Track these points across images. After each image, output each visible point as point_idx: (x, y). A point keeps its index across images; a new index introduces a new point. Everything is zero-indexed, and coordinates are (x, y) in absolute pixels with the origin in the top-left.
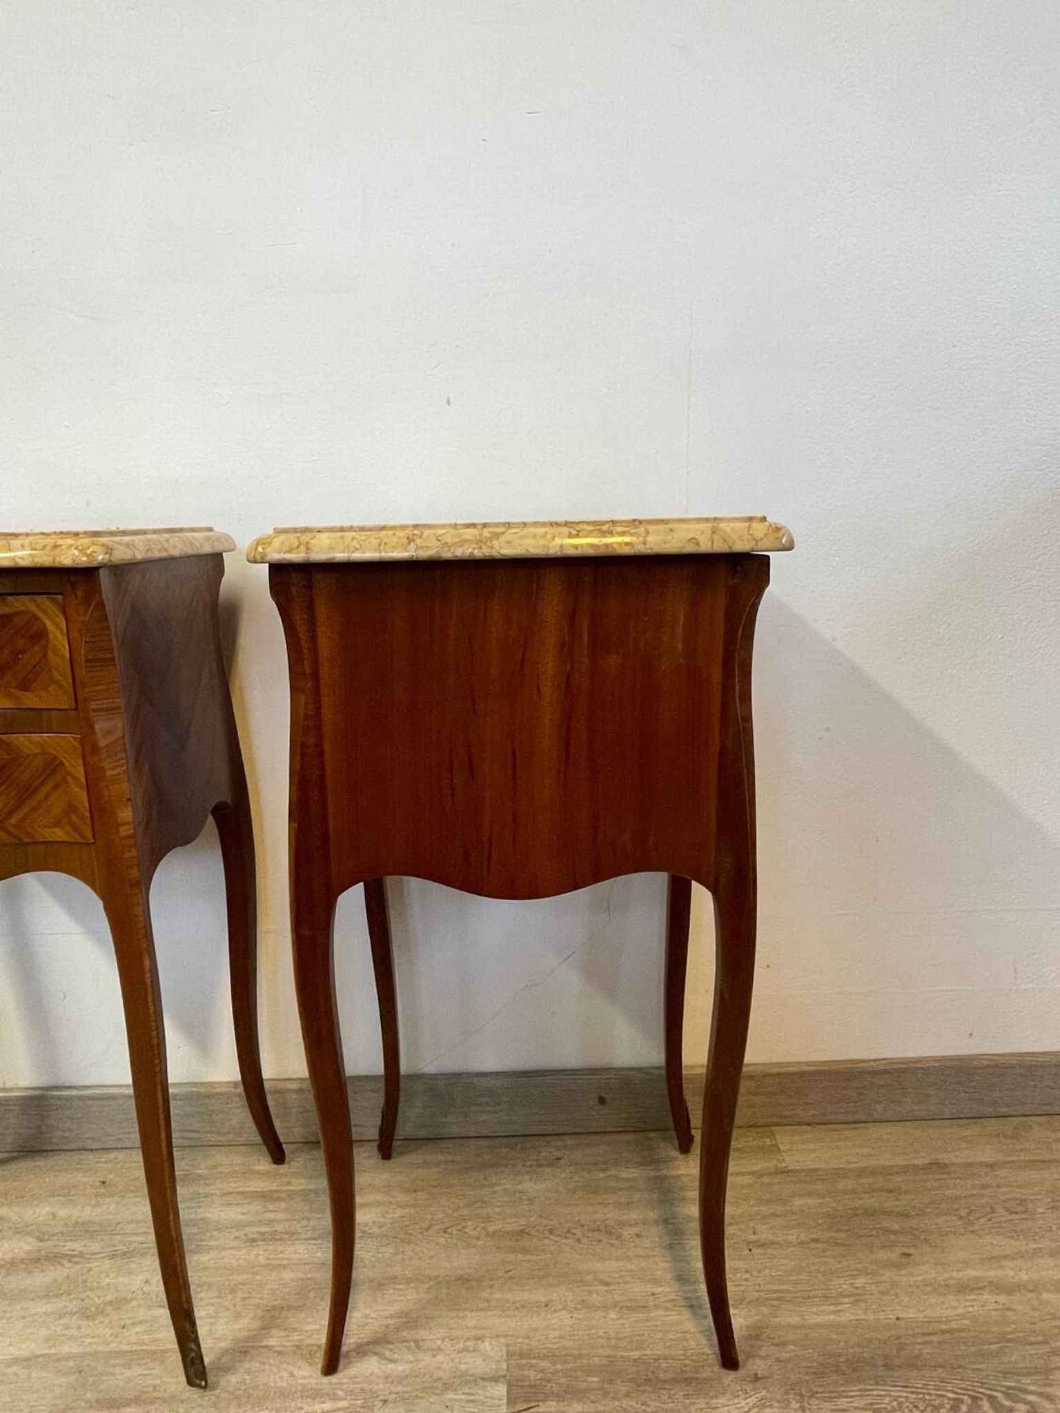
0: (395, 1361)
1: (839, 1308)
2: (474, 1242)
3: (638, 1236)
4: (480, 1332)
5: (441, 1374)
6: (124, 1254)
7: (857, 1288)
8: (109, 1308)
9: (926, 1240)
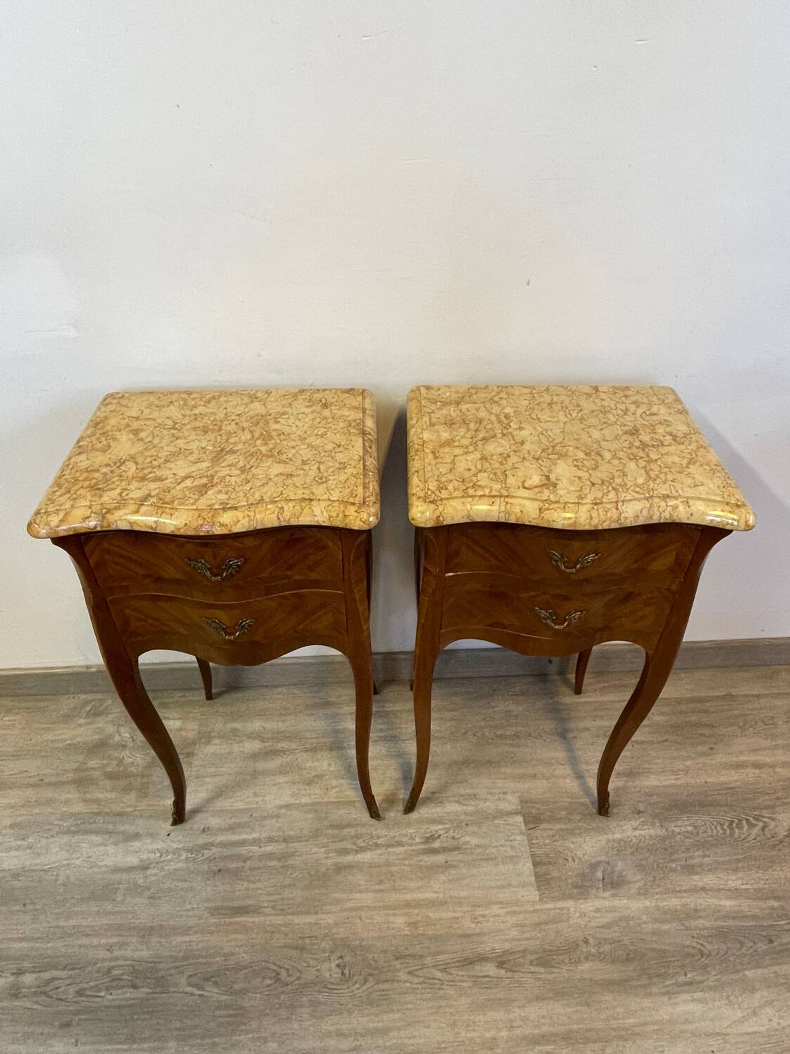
0: (467, 805)
1: (678, 777)
2: (491, 741)
4: (505, 790)
5: (491, 812)
7: (687, 766)
8: (316, 779)
9: (722, 741)
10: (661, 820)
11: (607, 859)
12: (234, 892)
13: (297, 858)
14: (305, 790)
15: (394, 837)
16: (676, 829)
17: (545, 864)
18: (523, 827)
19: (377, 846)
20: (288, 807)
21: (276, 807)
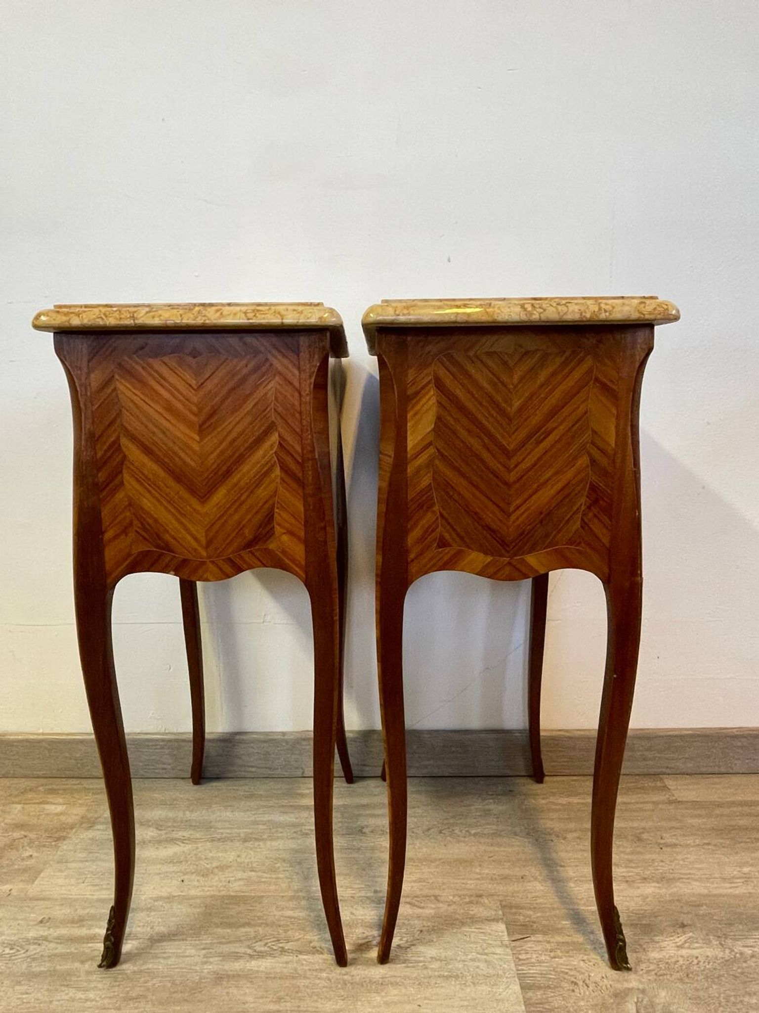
0: (423, 908)
1: (734, 885)
2: (463, 839)
3: (579, 838)
4: (479, 893)
5: (457, 916)
6: (219, 840)
7: (745, 874)
8: (216, 870)
10: (719, 937)
11: (641, 987)
12: (51, 1002)
13: (162, 961)
14: (198, 881)
15: (311, 942)
16: (746, 950)
17: (539, 988)
18: (506, 938)
19: (283, 951)
20: (169, 899)
21: (151, 898)
